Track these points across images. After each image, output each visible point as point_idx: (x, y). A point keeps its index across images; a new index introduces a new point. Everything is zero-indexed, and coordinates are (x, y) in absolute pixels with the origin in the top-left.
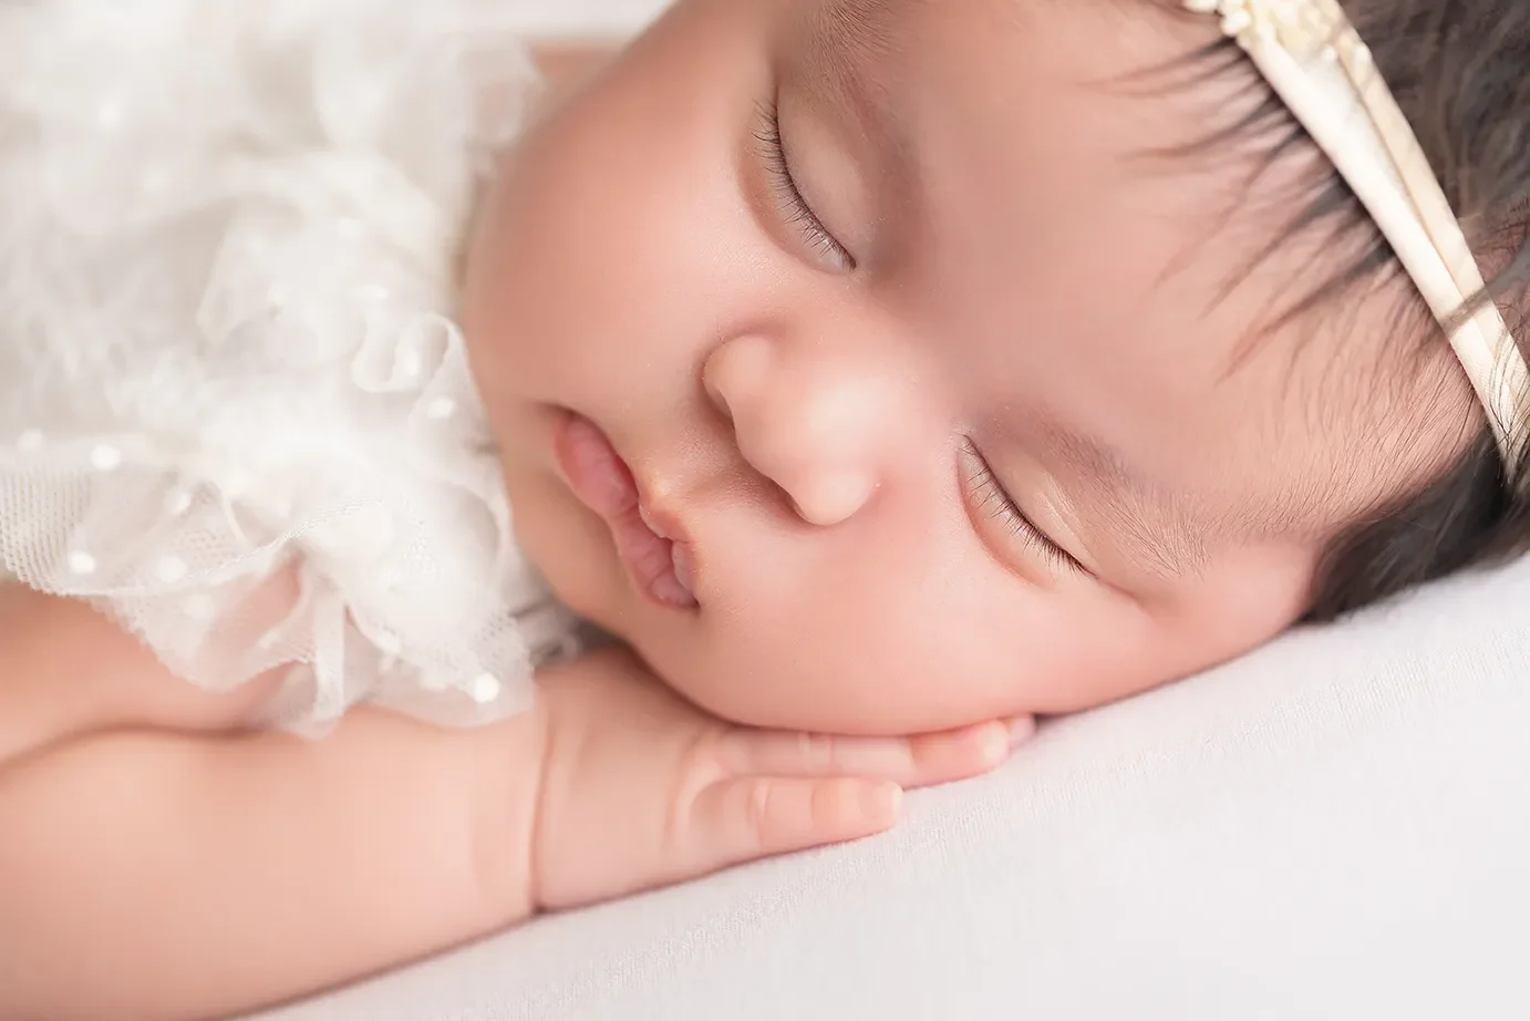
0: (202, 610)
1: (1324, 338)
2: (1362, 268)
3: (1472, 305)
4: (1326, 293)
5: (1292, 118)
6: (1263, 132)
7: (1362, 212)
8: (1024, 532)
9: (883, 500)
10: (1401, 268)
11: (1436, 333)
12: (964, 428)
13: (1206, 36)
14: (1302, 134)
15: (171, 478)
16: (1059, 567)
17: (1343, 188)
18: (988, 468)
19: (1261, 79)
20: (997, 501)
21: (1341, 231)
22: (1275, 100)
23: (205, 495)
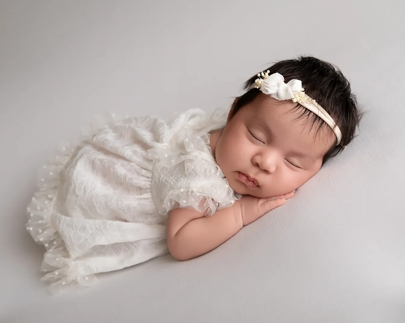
0: (197, 204)
1: (322, 133)
2: (322, 124)
3: (335, 126)
4: (320, 127)
5: (309, 110)
6: (307, 113)
7: (320, 118)
8: (294, 166)
9: (278, 168)
10: (326, 123)
11: (332, 130)
12: (283, 157)
13: (297, 104)
14: (311, 111)
15: (188, 191)
16: (298, 168)
17: (317, 116)
18: (287, 161)
19: (304, 107)
20: (290, 164)
21: (319, 121)
22: (307, 109)
23: (192, 192)
